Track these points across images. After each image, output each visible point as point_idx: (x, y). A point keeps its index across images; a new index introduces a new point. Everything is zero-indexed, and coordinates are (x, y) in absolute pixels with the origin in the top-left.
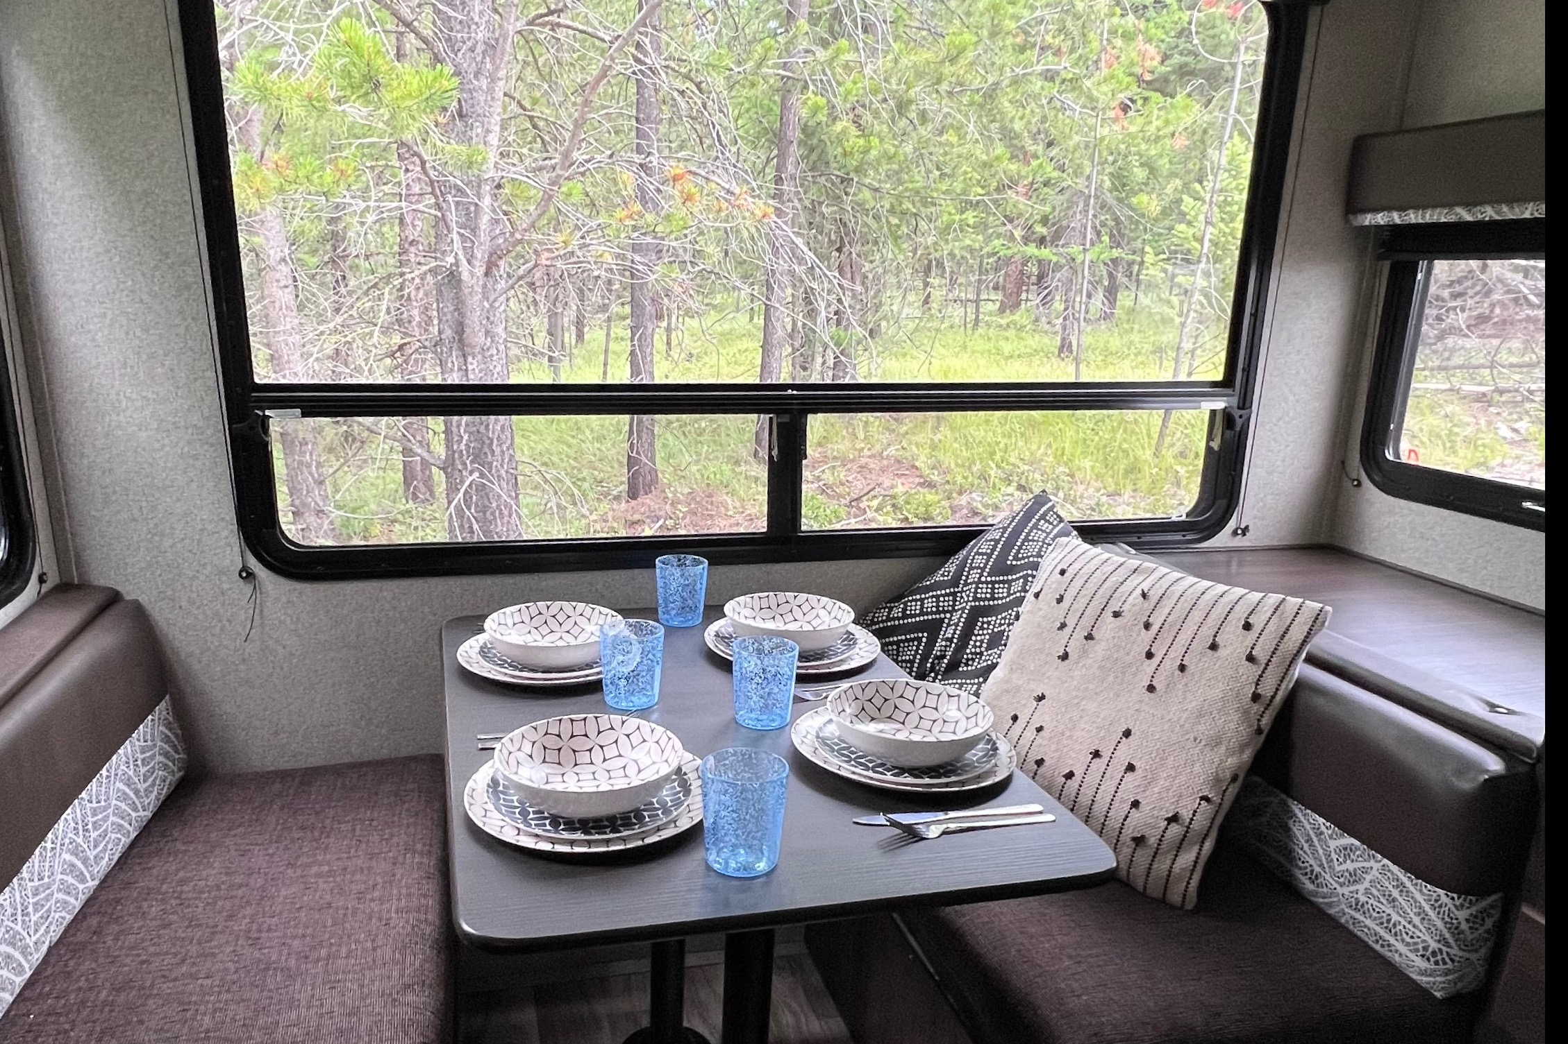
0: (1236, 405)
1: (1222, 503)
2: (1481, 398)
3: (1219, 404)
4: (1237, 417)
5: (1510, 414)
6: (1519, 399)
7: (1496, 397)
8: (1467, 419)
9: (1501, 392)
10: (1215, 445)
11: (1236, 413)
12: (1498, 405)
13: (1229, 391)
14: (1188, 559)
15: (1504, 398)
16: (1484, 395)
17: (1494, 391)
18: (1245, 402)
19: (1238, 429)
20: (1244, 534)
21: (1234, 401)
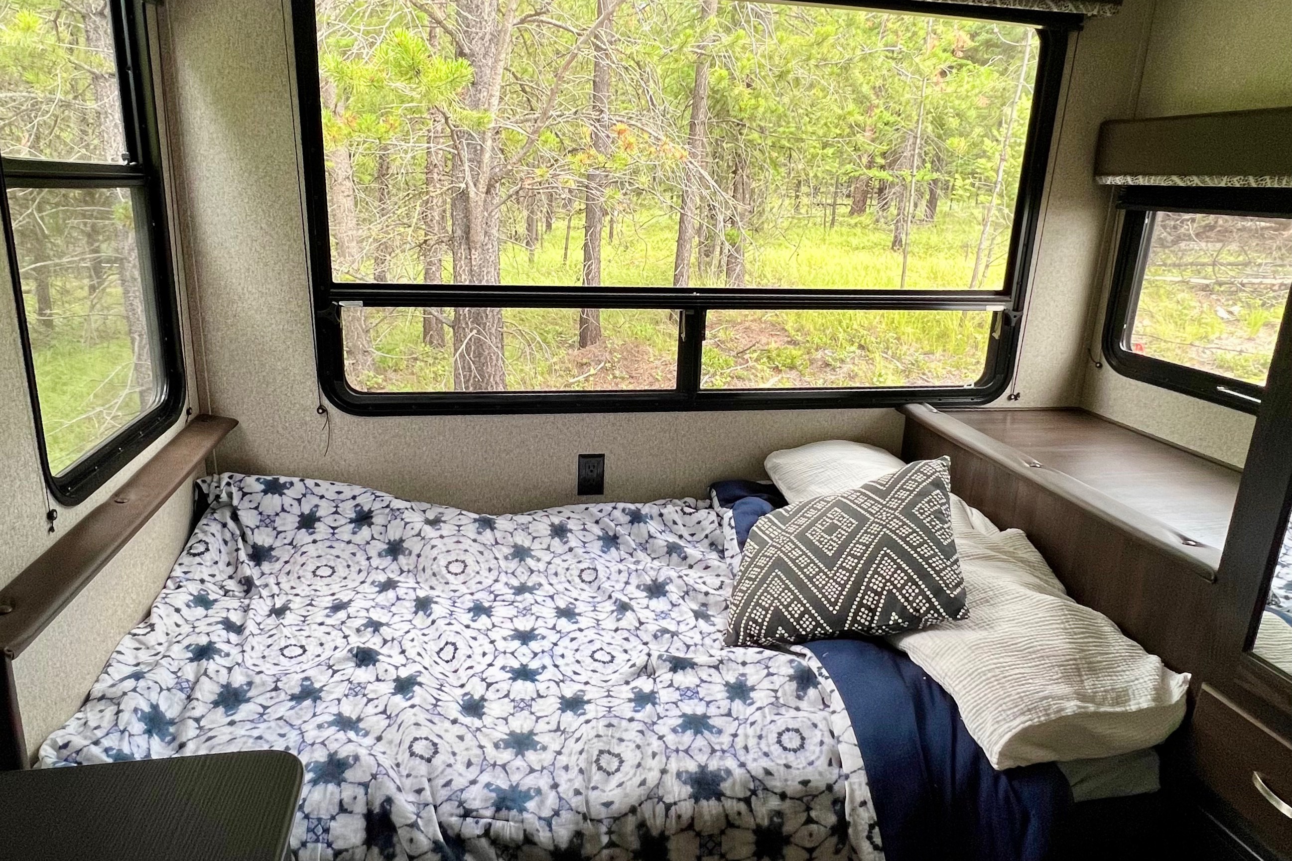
0: (1011, 309)
1: (999, 377)
2: (1205, 288)
3: (1000, 308)
4: (1012, 317)
5: (1228, 300)
6: (1234, 289)
7: (1217, 288)
8: (1193, 304)
9: (1220, 284)
10: (996, 335)
11: (1012, 314)
12: (1218, 293)
13: (1007, 298)
14: (975, 416)
15: (1222, 289)
16: (1207, 286)
17: (1215, 283)
18: (1018, 307)
19: (1013, 324)
20: (1016, 399)
21: (1010, 305)
